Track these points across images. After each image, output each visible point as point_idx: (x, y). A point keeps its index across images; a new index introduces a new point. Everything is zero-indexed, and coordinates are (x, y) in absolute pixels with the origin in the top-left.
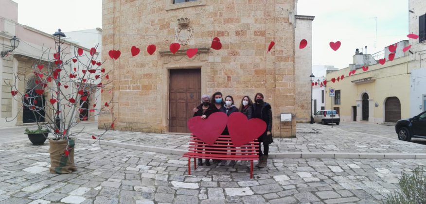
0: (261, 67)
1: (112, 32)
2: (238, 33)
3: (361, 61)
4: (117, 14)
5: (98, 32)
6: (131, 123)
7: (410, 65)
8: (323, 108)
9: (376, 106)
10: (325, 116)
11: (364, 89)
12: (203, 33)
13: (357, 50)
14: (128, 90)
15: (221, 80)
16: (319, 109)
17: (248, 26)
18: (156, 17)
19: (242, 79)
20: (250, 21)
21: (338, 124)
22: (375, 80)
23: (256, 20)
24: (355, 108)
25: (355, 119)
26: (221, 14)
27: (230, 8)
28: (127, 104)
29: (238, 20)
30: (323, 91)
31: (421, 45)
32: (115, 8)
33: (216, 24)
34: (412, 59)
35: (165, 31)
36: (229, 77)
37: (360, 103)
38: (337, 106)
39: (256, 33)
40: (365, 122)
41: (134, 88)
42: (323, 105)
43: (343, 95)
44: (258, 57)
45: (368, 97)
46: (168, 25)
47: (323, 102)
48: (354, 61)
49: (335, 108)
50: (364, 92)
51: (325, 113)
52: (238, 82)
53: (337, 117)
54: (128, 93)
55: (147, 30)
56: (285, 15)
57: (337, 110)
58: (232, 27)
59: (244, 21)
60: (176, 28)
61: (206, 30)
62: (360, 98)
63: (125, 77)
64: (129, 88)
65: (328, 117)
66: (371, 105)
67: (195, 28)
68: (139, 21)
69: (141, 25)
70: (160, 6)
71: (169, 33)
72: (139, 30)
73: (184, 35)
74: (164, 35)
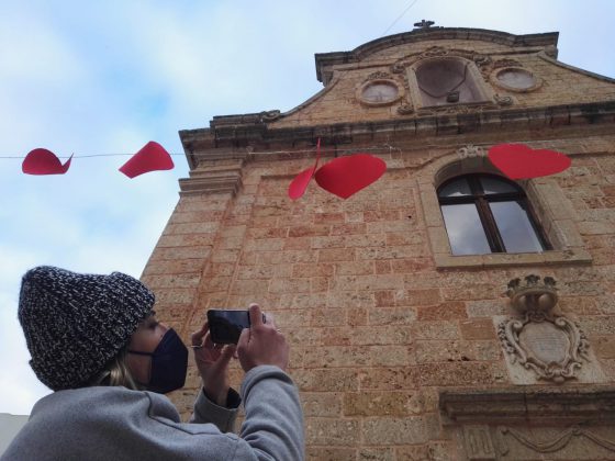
35: (450, 327)
55: (357, 319)
68: (325, 283)
69: (331, 299)
70: (410, 254)
71: (470, 332)
72: (319, 313)
73: (545, 343)
74: (442, 341)
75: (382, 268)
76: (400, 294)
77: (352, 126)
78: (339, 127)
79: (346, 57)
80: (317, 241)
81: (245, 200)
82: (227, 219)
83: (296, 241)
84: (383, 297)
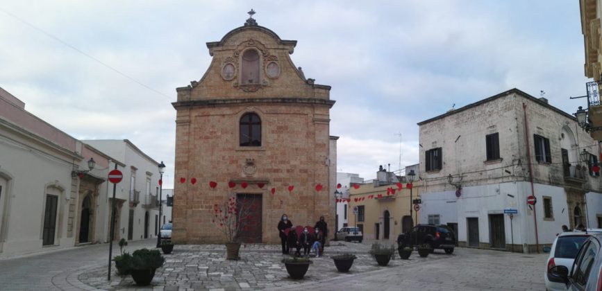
0: (305, 194)
1: (186, 159)
2: (288, 171)
3: (384, 178)
4: (191, 146)
5: (125, 143)
6: (204, 237)
7: (420, 189)
8: (345, 225)
9: (396, 223)
10: (349, 233)
11: (385, 207)
12: (264, 169)
13: (381, 166)
14: (201, 209)
15: (276, 204)
16: (340, 227)
17: (295, 166)
18: (227, 154)
19: (291, 203)
20: (297, 163)
21: (360, 241)
22: (395, 199)
23: (301, 163)
24: (377, 225)
25: (377, 238)
26: (276, 158)
27: (283, 153)
28: (200, 221)
29: (288, 162)
30: (346, 206)
31: (426, 174)
32: (189, 141)
33: (273, 164)
34: (421, 184)
35: (235, 165)
36: (281, 201)
37: (382, 221)
38: (360, 223)
39: (301, 171)
40: (386, 240)
41: (206, 207)
42: (346, 222)
43: (366, 211)
44: (302, 188)
45: (389, 215)
46: (237, 161)
47: (346, 218)
48: (378, 176)
49: (358, 225)
50: (386, 209)
51: (348, 230)
52: (288, 205)
53: (360, 234)
54: (200, 212)
55: (218, 163)
56: (322, 159)
57: (361, 228)
58: (284, 167)
59: (293, 163)
60: (244, 164)
61: (266, 168)
62: (382, 216)
63: (198, 198)
64: (202, 207)
65: (351, 234)
66: (392, 223)
67: (259, 166)
68: (212, 155)
69: (214, 158)
70: (230, 146)
71: (237, 167)
72: (212, 162)
73: (250, 170)
74: (233, 168)
75: (224, 149)
76: (227, 157)
77: (219, 100)
78: (215, 100)
79: (218, 44)
80: (211, 141)
81: (192, 126)
82: (189, 133)
83: (206, 141)
84: (223, 157)
